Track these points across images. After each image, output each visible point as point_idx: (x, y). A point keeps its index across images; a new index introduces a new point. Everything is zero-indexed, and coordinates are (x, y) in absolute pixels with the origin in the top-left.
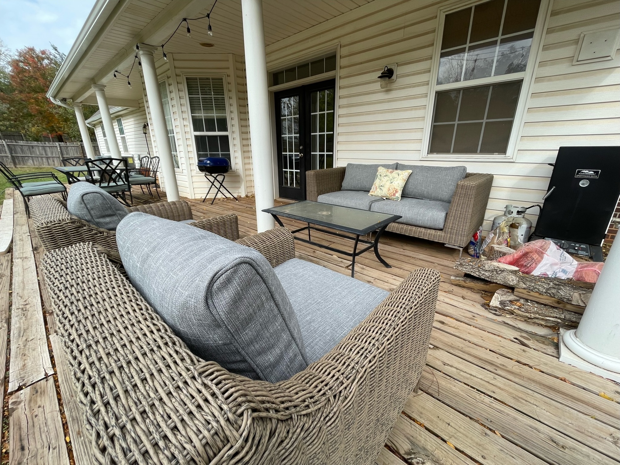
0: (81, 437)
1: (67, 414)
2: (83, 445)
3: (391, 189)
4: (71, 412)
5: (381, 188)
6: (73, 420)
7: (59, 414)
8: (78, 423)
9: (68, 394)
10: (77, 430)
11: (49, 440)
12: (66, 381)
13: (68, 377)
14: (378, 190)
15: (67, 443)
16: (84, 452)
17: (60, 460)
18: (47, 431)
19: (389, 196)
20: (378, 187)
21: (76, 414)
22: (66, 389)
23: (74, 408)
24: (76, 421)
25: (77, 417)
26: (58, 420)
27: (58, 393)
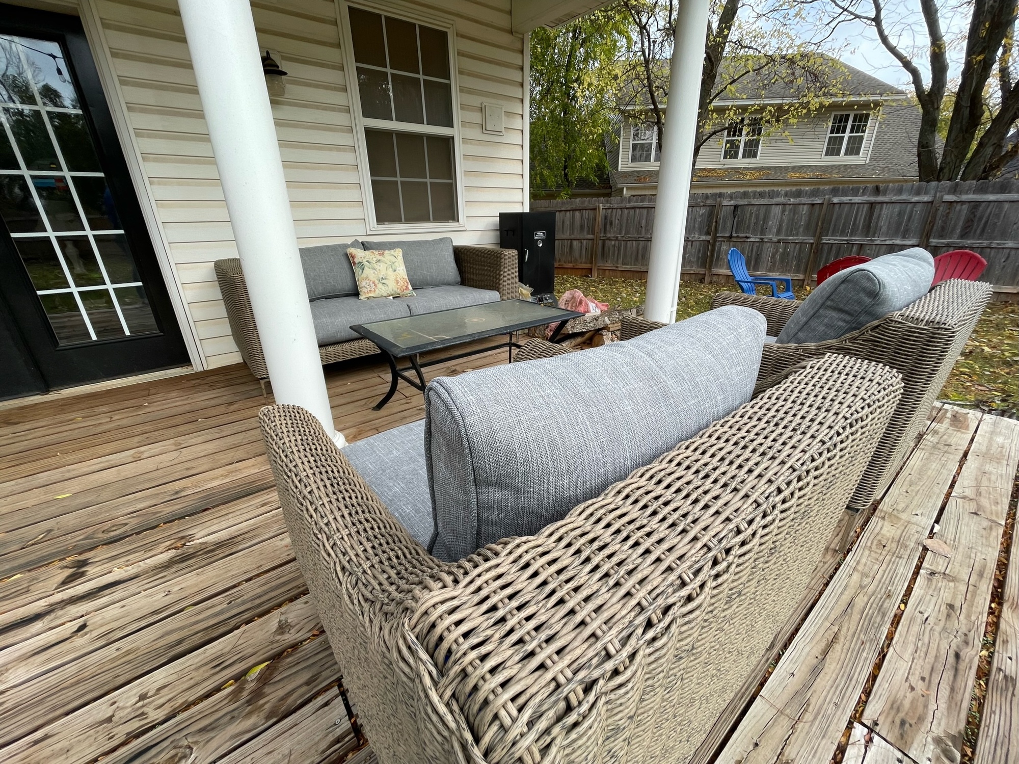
0: (890, 591)
1: (885, 630)
2: (893, 583)
3: (398, 279)
4: (880, 626)
5: (383, 281)
6: (884, 615)
7: (894, 642)
8: (882, 605)
9: (865, 654)
10: (888, 601)
11: (923, 628)
12: (851, 680)
13: (843, 683)
14: (380, 286)
15: (906, 604)
16: (896, 576)
17: (922, 597)
18: (919, 640)
19: (399, 291)
20: (377, 282)
21: (876, 617)
22: (861, 665)
23: (873, 625)
24: (882, 610)
25: (878, 613)
26: (900, 635)
27: (873, 677)
